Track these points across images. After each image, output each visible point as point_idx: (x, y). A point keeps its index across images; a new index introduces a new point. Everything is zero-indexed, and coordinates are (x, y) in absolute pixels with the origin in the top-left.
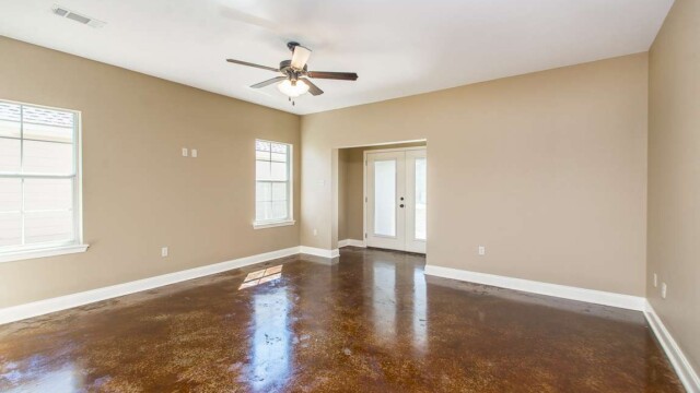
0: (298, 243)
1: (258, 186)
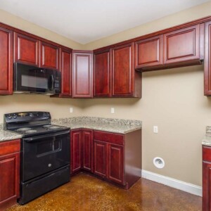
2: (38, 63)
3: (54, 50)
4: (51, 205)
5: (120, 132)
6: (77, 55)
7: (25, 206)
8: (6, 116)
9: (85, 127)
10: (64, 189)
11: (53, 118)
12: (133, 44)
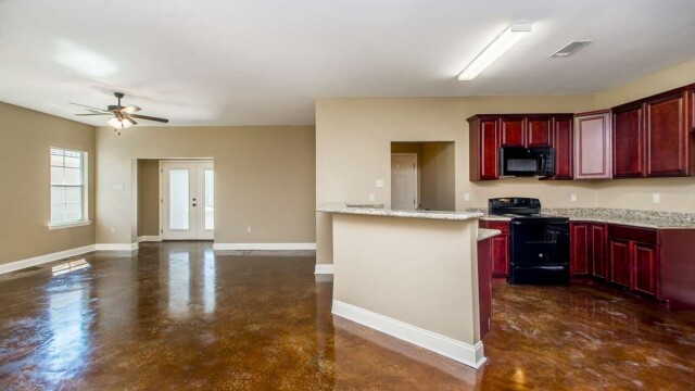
0: (94, 242)
1: (53, 190)
2: (524, 143)
3: (544, 122)
6: (582, 120)
8: (491, 201)
12: (687, 93)
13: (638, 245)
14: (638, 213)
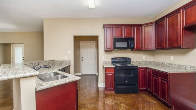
2: (123, 36)
3: (130, 28)
4: (126, 98)
5: (166, 71)
6: (145, 27)
7: (116, 94)
8: (112, 59)
9: (147, 67)
10: (134, 95)
11: (132, 61)
12: (181, 10)
13: (162, 79)
14: (165, 64)
